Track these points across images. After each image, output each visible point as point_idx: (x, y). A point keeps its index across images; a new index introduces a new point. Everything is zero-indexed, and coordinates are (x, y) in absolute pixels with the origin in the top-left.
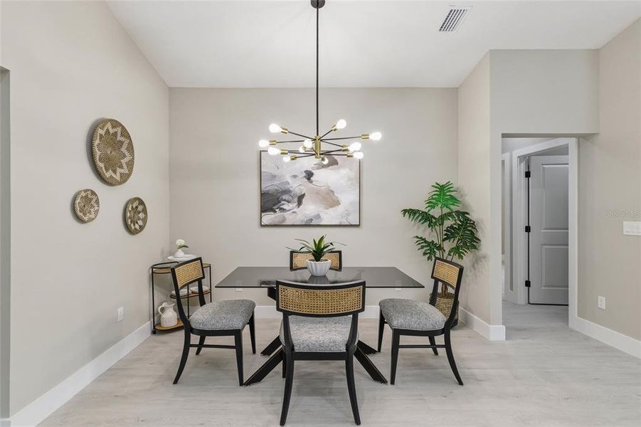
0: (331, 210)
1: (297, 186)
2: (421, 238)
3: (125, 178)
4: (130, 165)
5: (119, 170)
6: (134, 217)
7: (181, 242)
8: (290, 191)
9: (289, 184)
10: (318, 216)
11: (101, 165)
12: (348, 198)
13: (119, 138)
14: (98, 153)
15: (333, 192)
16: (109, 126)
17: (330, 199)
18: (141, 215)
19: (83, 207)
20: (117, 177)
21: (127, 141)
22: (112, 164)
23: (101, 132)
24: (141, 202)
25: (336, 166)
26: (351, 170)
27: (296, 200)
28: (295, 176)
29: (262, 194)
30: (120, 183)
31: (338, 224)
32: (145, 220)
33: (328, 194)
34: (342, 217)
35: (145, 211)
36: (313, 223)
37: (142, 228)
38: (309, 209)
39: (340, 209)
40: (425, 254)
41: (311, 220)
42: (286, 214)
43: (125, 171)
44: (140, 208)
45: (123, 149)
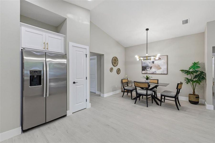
0: (159, 70)
1: (150, 65)
2: (186, 78)
3: (117, 65)
4: (118, 63)
5: (116, 64)
6: (118, 71)
7: (126, 76)
8: (148, 66)
9: (148, 64)
10: (155, 72)
11: (113, 64)
12: (164, 67)
13: (116, 59)
14: (113, 62)
15: (159, 66)
16: (115, 58)
17: (159, 67)
18: (120, 71)
19: (111, 70)
20: (116, 65)
21: (117, 59)
22: (115, 63)
23: (113, 59)
24: (119, 69)
25: (160, 60)
26: (164, 60)
27: (150, 68)
28: (150, 63)
29: (142, 67)
30: (116, 66)
31: (161, 73)
32: (120, 72)
33: (158, 66)
34: (162, 72)
35: (120, 70)
36: (154, 73)
37: (120, 73)
38: (153, 70)
39: (161, 70)
40: (186, 82)
41: (154, 72)
42: (147, 71)
43: (117, 64)
44: (119, 70)
45: (117, 61)
